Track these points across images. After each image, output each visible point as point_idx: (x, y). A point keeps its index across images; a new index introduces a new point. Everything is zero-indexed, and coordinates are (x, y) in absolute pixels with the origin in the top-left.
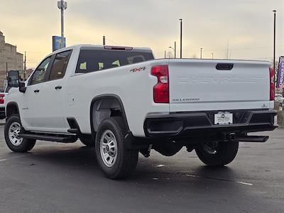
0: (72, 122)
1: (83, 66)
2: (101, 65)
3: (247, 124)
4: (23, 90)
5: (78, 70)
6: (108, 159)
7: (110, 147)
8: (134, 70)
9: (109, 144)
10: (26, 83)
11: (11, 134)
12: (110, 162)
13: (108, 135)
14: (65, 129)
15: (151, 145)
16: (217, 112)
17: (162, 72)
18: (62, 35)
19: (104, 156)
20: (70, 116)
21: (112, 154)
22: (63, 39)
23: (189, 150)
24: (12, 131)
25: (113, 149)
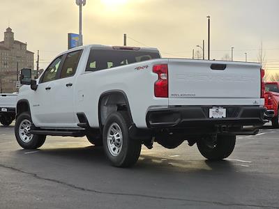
0: (82, 117)
1: (93, 65)
2: (110, 64)
3: (238, 118)
4: (34, 87)
5: (88, 69)
6: (114, 149)
7: (116, 138)
8: (138, 68)
9: (115, 136)
10: (38, 80)
11: (21, 131)
12: (116, 152)
13: (114, 127)
14: (75, 124)
15: (154, 138)
16: (212, 107)
17: (162, 70)
18: (80, 33)
19: (111, 146)
20: (80, 111)
21: (118, 144)
22: (80, 36)
23: (191, 144)
24: (22, 128)
25: (119, 140)
